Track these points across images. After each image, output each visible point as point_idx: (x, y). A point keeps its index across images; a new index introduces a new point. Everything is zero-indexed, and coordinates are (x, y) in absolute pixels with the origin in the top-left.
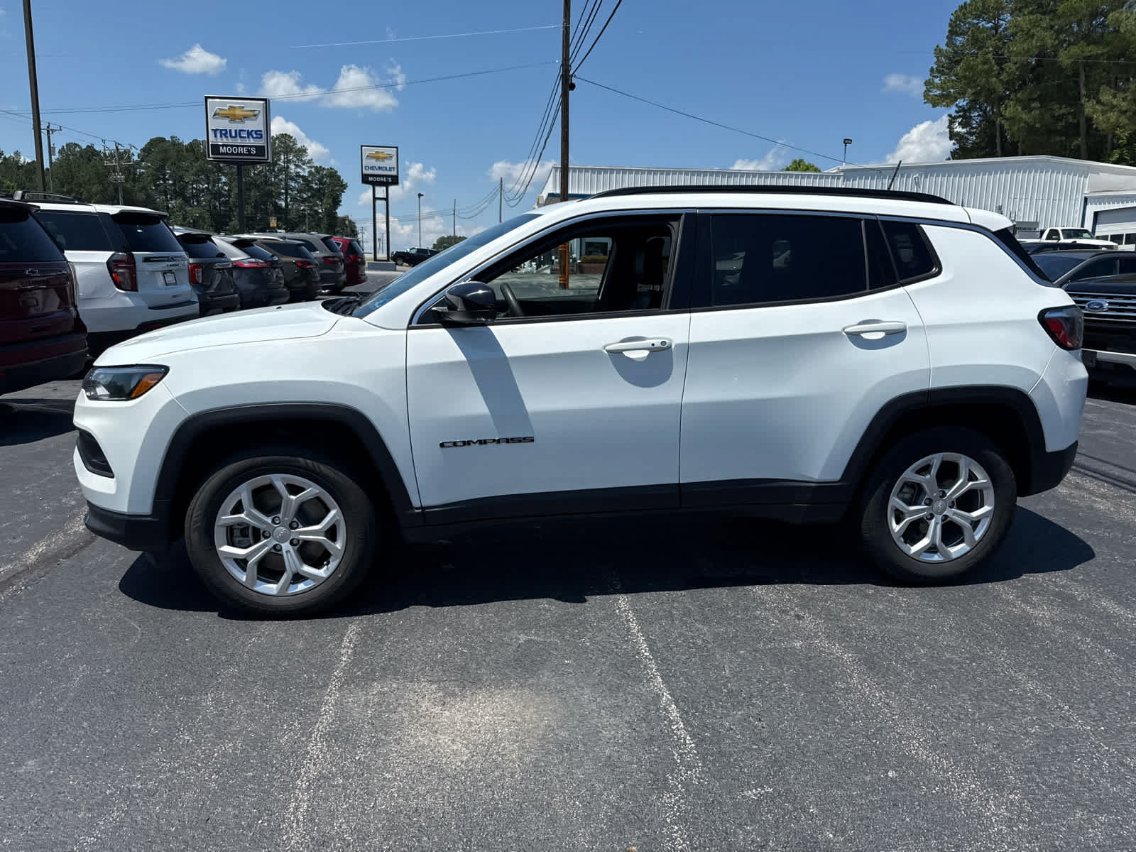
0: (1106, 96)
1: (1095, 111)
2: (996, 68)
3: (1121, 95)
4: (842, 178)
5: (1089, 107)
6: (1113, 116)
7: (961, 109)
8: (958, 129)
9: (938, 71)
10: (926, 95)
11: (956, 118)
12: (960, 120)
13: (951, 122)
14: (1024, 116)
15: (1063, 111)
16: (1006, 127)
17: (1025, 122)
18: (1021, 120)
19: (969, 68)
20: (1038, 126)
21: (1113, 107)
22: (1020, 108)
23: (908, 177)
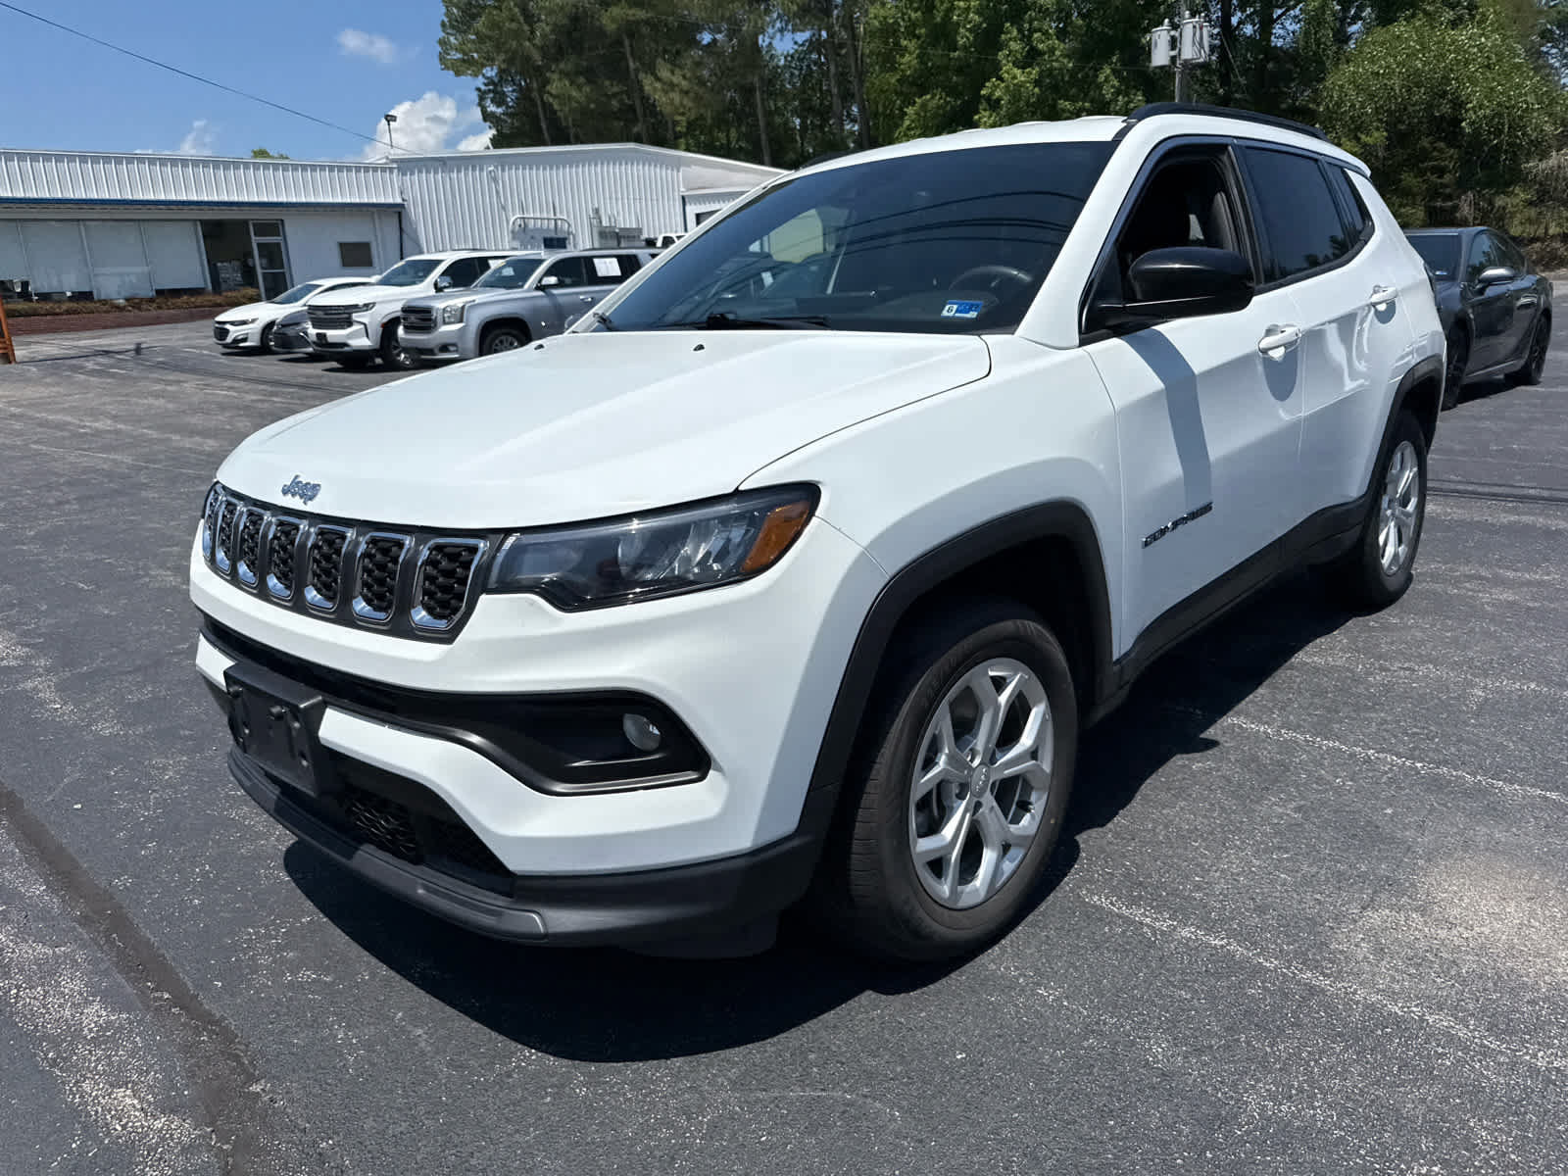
0: (664, 73)
1: (655, 89)
2: (526, 28)
3: (677, 71)
4: (396, 171)
5: (648, 84)
6: (676, 96)
7: (490, 82)
8: (492, 108)
9: (452, 27)
10: (442, 59)
11: (485, 92)
12: (491, 95)
13: (482, 99)
14: (574, 94)
15: (615, 89)
16: (556, 107)
17: (578, 102)
18: (570, 98)
19: (495, 25)
20: (592, 106)
21: (672, 86)
22: (567, 83)
23: (481, 170)
